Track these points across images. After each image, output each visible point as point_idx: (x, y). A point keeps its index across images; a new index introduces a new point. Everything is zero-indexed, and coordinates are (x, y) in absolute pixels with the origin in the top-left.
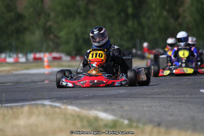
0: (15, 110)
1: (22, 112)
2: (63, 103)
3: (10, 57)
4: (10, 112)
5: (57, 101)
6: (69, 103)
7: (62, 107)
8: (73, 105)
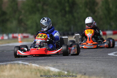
0: (2, 67)
1: (6, 68)
2: (30, 63)
5: (26, 61)
6: (33, 62)
7: (29, 65)
8: (35, 64)
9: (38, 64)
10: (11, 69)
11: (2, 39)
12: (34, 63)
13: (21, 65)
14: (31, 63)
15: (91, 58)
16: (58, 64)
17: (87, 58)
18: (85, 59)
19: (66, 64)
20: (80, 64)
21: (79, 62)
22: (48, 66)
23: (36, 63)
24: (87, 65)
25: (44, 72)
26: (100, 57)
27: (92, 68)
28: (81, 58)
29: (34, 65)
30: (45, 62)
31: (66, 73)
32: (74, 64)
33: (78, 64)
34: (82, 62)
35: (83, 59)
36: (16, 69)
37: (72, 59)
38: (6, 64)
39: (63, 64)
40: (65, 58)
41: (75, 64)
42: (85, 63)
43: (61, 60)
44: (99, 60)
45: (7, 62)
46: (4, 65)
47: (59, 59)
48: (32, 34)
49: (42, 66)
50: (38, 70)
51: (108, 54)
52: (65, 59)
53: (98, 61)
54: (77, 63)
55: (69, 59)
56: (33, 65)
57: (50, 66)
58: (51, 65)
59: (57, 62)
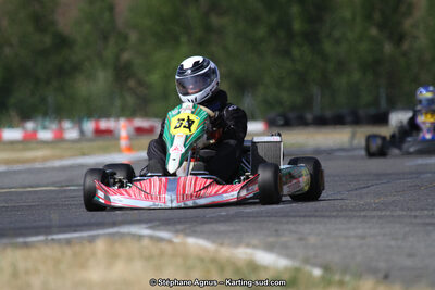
1: (93, 254)
2: (177, 232)
5: (162, 227)
6: (188, 231)
7: (176, 240)
8: (198, 237)
9: (208, 239)
12: (194, 233)
14: (180, 235)
16: (282, 239)
22: (248, 245)
23: (202, 232)
30: (231, 228)
31: (317, 272)
36: (130, 259)
39: (301, 239)
46: (86, 243)
47: (285, 220)
49: (222, 244)
50: (213, 260)
56: (191, 241)
57: (255, 247)
58: (255, 242)
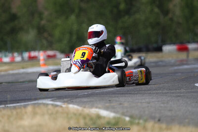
0: (19, 110)
1: (26, 113)
2: (64, 102)
3: (6, 56)
4: (15, 112)
5: (57, 100)
6: (69, 102)
7: (64, 106)
8: (74, 104)
9: (78, 105)
10: (35, 114)
11: (13, 61)
12: (72, 103)
13: (50, 107)
14: (66, 104)
15: (166, 91)
16: (112, 104)
17: (161, 91)
18: (157, 93)
19: (126, 104)
20: (149, 103)
21: (147, 100)
22: (97, 107)
23: (76, 102)
24: (162, 105)
25: (91, 119)
26: (182, 90)
27: (170, 110)
28: (150, 93)
29: (73, 107)
30: (89, 100)
31: (127, 119)
32: (139, 104)
33: (145, 102)
34: (153, 100)
35: (154, 93)
36: (43, 115)
37: (135, 95)
38: (24, 105)
39: (121, 104)
40: (122, 94)
41: (141, 103)
42: (158, 101)
43: (117, 97)
44: (182, 95)
45: (25, 102)
46: (22, 108)
47: (114, 96)
48: (62, 52)
49: (85, 107)
50: (80, 114)
51: (196, 85)
52: (124, 95)
53: (179, 98)
54: (143, 101)
55: (130, 94)
56: (71, 106)
57: (100, 108)
58: (100, 106)
59: (110, 101)
